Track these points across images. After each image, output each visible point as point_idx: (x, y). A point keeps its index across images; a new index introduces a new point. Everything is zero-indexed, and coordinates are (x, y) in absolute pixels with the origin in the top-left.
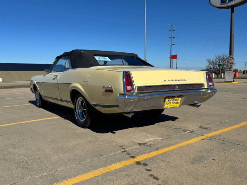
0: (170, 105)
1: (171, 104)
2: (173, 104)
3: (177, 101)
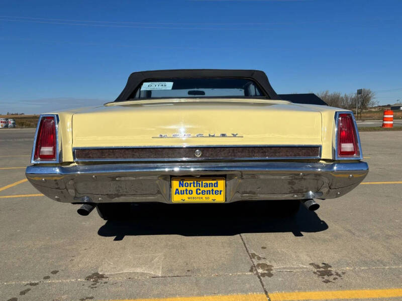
0: (189, 196)
1: (194, 195)
2: (201, 195)
3: (215, 189)
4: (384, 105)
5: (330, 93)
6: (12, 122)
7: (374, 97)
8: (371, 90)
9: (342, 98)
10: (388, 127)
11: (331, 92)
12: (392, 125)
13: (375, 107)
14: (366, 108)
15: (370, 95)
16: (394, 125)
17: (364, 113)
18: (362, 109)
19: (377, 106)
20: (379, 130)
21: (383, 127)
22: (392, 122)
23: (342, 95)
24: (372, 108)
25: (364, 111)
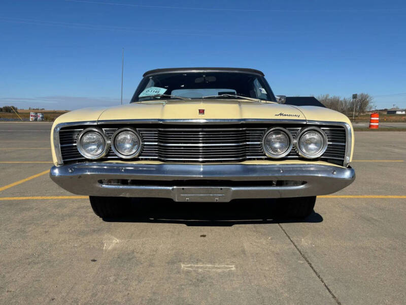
4: (381, 109)
5: (329, 97)
6: (41, 116)
7: (372, 101)
8: (369, 95)
9: (341, 102)
10: (374, 128)
11: (331, 96)
12: (377, 126)
13: (373, 111)
14: (363, 112)
15: (368, 100)
16: (379, 127)
17: (361, 116)
18: (360, 113)
19: (374, 110)
20: (365, 130)
21: (370, 128)
22: (377, 124)
23: (342, 99)
24: (370, 112)
25: (362, 114)
